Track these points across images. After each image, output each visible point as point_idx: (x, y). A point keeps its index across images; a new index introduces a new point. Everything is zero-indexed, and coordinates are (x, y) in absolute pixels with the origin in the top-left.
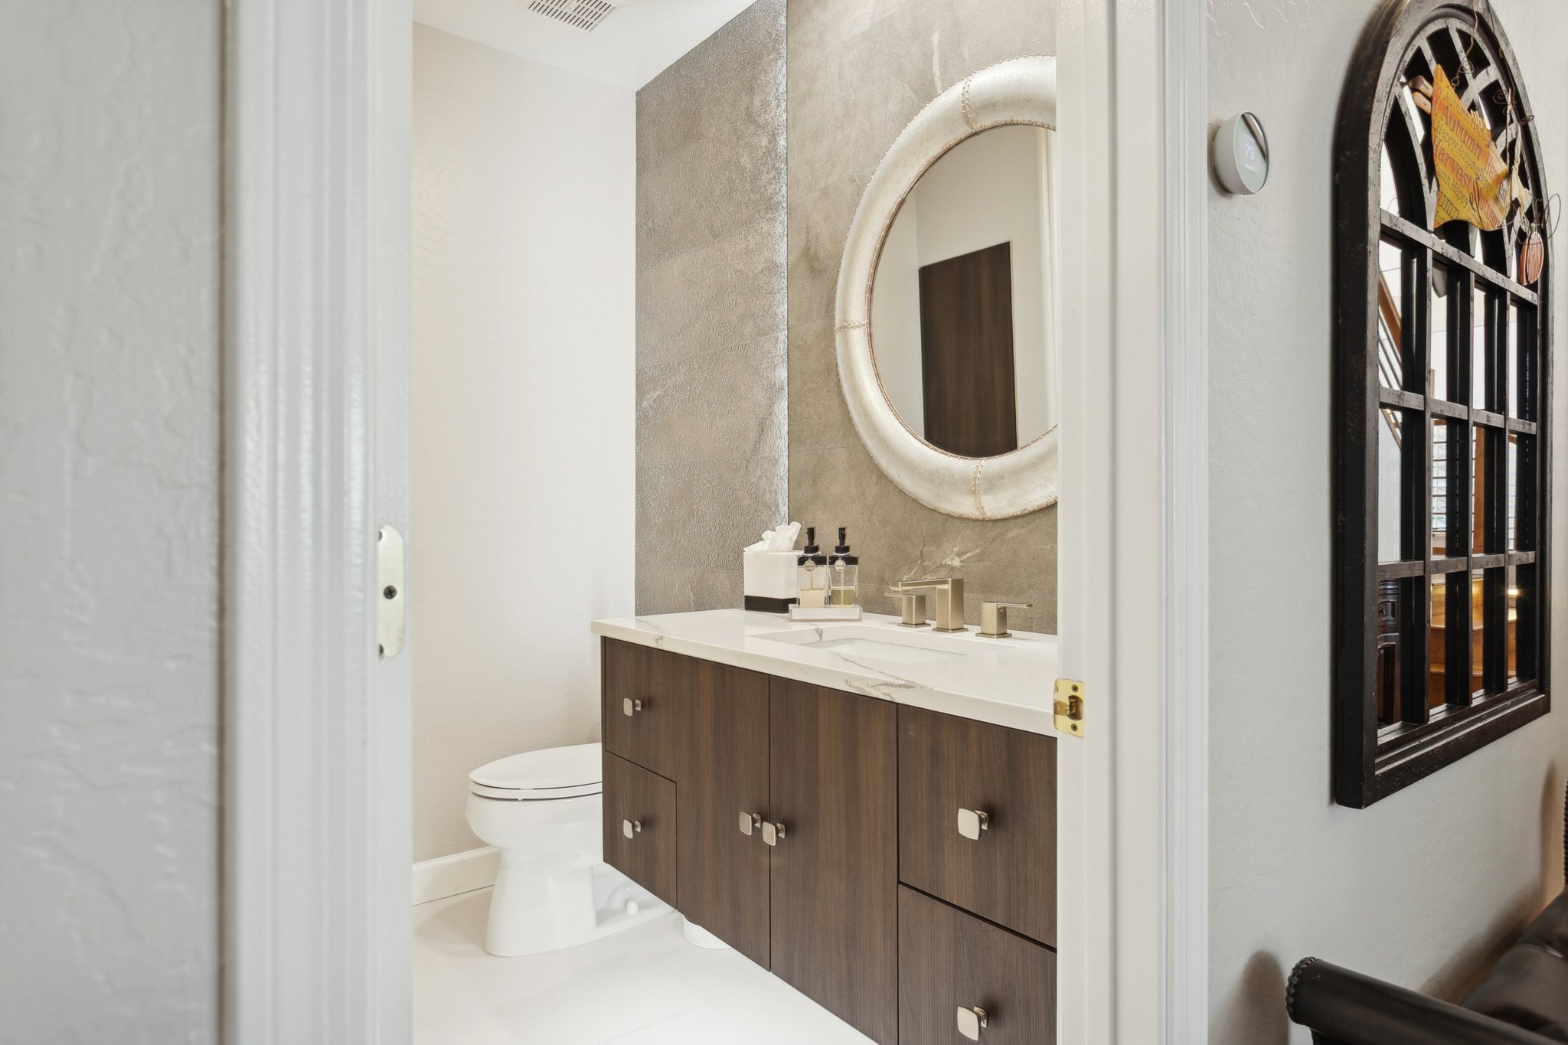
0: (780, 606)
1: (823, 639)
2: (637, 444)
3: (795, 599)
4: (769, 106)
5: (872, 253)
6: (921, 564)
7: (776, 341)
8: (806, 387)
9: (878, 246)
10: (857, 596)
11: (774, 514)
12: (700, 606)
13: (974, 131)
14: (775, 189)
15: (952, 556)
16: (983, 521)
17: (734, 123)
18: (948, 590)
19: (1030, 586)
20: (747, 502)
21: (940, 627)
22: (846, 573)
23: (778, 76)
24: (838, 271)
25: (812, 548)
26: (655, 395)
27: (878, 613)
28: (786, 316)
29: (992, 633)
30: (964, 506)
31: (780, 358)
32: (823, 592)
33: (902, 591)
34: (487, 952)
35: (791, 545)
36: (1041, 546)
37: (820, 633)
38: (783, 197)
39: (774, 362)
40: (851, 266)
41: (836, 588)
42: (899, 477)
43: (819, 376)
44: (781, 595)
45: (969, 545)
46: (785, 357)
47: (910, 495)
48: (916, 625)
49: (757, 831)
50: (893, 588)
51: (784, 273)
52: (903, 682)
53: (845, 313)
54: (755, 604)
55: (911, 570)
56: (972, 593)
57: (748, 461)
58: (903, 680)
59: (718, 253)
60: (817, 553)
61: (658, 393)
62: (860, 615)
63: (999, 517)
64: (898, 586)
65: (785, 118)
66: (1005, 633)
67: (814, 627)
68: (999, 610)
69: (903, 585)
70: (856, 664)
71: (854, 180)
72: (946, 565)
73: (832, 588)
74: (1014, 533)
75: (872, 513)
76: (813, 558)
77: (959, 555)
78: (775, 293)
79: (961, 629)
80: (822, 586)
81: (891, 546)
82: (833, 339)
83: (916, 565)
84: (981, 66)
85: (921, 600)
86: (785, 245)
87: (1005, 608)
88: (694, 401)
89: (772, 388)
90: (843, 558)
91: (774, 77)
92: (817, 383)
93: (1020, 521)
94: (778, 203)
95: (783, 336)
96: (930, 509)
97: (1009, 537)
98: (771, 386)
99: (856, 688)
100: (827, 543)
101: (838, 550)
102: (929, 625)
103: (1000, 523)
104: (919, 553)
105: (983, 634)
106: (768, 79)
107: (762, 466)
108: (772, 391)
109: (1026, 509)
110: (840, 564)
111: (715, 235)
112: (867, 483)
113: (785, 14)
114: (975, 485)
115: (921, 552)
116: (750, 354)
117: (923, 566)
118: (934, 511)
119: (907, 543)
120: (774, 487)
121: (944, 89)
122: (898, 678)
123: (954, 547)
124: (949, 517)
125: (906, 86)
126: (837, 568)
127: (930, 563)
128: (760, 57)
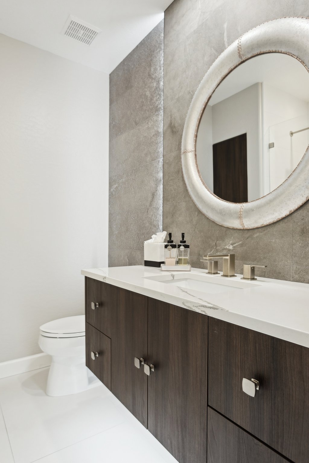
0: (157, 264)
1: (174, 279)
2: (109, 204)
3: (164, 262)
4: (157, 70)
5: (197, 120)
6: (216, 248)
7: (159, 162)
8: (170, 179)
9: (200, 117)
10: (189, 261)
11: (157, 229)
12: (130, 264)
13: (242, 60)
14: (159, 103)
15: (229, 245)
16: (243, 230)
17: (144, 79)
18: (228, 259)
19: (265, 258)
20: (147, 224)
21: (224, 275)
22: (185, 251)
23: (161, 57)
24: (183, 131)
25: (170, 241)
26: (115, 186)
27: (197, 268)
28: (162, 152)
29: (248, 278)
30: (235, 224)
31: (160, 169)
32: (175, 259)
33: (209, 259)
34: (46, 394)
35: (163, 240)
36: (269, 240)
37: (173, 276)
38: (162, 105)
39: (158, 170)
40: (188, 127)
41: (180, 258)
42: (207, 212)
43: (175, 174)
44: (158, 260)
45: (237, 240)
46: (162, 168)
47: (211, 220)
48: (214, 273)
49: (142, 366)
50: (204, 258)
51: (162, 135)
52: (212, 306)
53: (185, 146)
54: (148, 264)
55: (211, 251)
56: (238, 260)
57: (148, 209)
58: (212, 304)
59: (138, 131)
60: (173, 243)
61: (116, 185)
62: (190, 269)
63: (250, 228)
64: (207, 257)
65: (163, 73)
66: (254, 278)
67: (171, 274)
68: (251, 268)
69: (209, 256)
70: (188, 293)
71: (190, 93)
72: (226, 249)
73: (179, 257)
74: (257, 235)
75: (195, 228)
76: (171, 245)
77: (232, 244)
78: (158, 144)
79: (234, 276)
80: (174, 257)
81: (203, 241)
82: (181, 158)
83: (213, 249)
84: (246, 31)
85: (216, 263)
86: (162, 124)
87: (254, 267)
88: (129, 187)
89: (157, 181)
90: (183, 245)
91: (159, 58)
92: (174, 177)
93: (260, 230)
94: (160, 108)
95: (161, 160)
96: (220, 225)
97: (255, 236)
98: (157, 180)
99: (188, 306)
100: (177, 239)
101: (181, 242)
102: (219, 274)
103: (251, 231)
104: (215, 244)
105: (244, 278)
106: (157, 59)
107: (153, 211)
108: (157, 182)
109: (263, 224)
110: (182, 248)
111: (136, 124)
112: (194, 215)
113: (163, 32)
114: (240, 214)
115: (216, 243)
116: (149, 168)
117: (217, 249)
118: (221, 226)
119: (210, 240)
120: (157, 219)
121: (229, 46)
122: (209, 303)
123: (230, 241)
124: (228, 228)
125: (212, 49)
126: (181, 249)
127: (220, 248)
128: (154, 52)
